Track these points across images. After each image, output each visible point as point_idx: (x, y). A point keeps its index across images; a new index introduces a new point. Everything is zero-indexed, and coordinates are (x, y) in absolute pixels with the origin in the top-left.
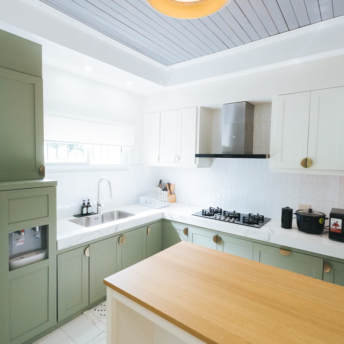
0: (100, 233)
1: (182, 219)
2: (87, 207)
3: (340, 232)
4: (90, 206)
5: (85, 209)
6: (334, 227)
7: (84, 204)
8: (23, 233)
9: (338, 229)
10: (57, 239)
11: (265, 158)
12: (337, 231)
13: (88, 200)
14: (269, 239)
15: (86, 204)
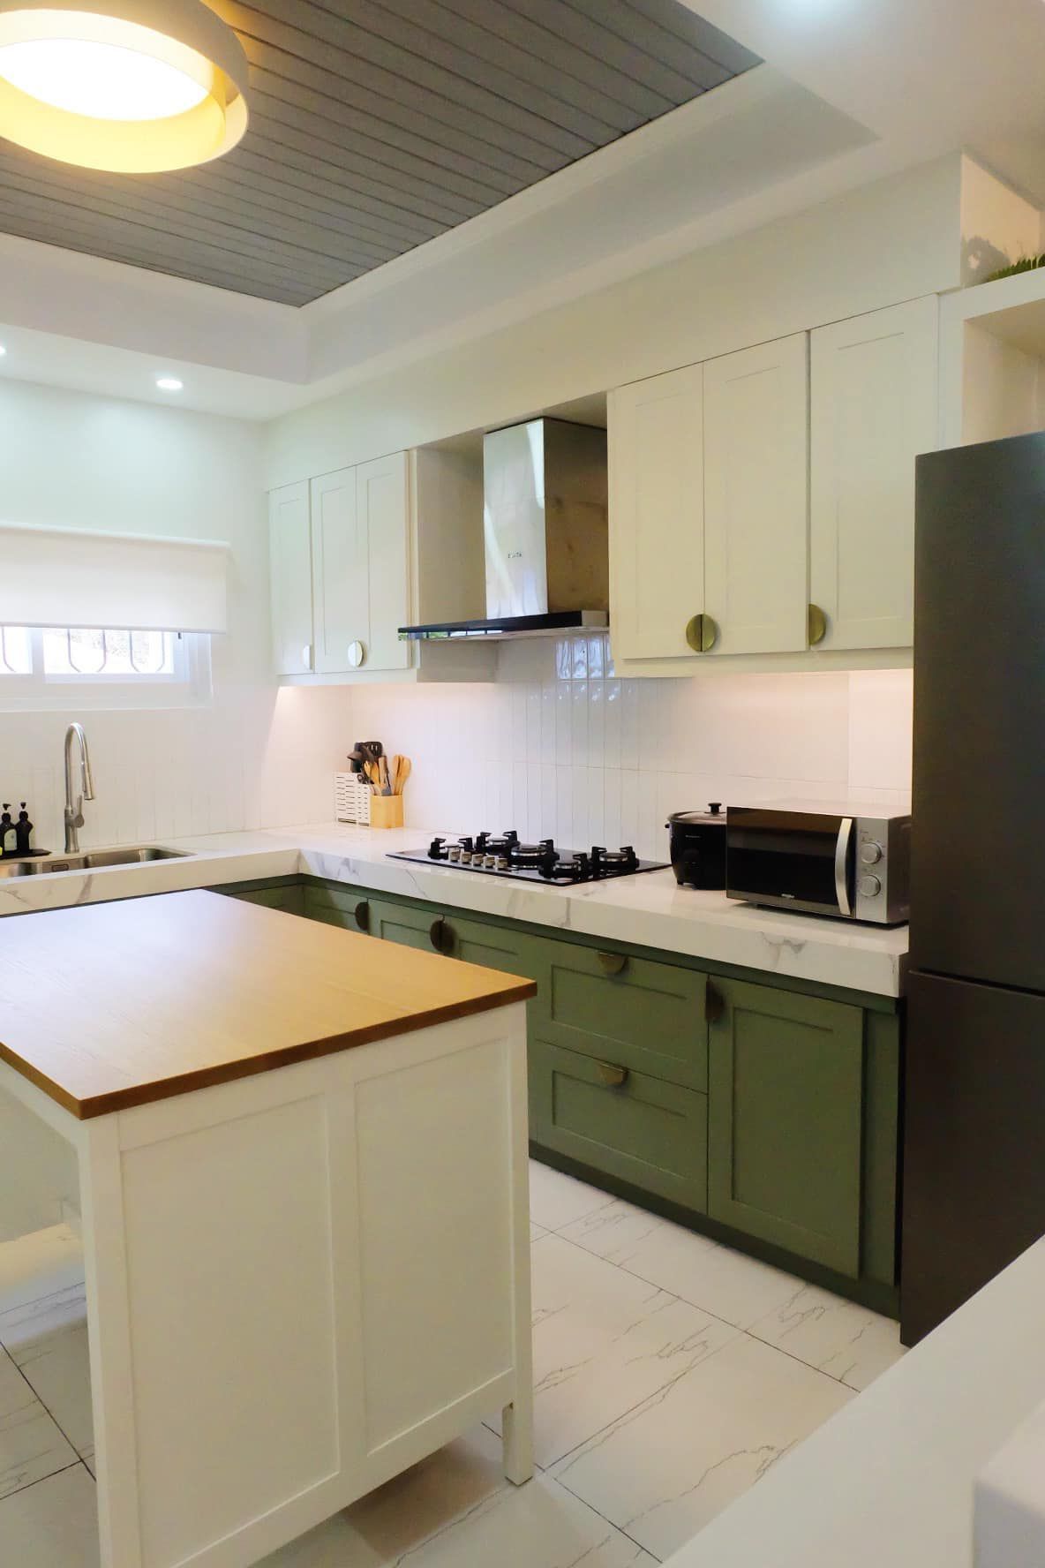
0: (19, 898)
1: (349, 869)
4: (31, 827)
5: (11, 835)
7: (7, 817)
13: (23, 805)
14: (568, 919)
15: (15, 820)
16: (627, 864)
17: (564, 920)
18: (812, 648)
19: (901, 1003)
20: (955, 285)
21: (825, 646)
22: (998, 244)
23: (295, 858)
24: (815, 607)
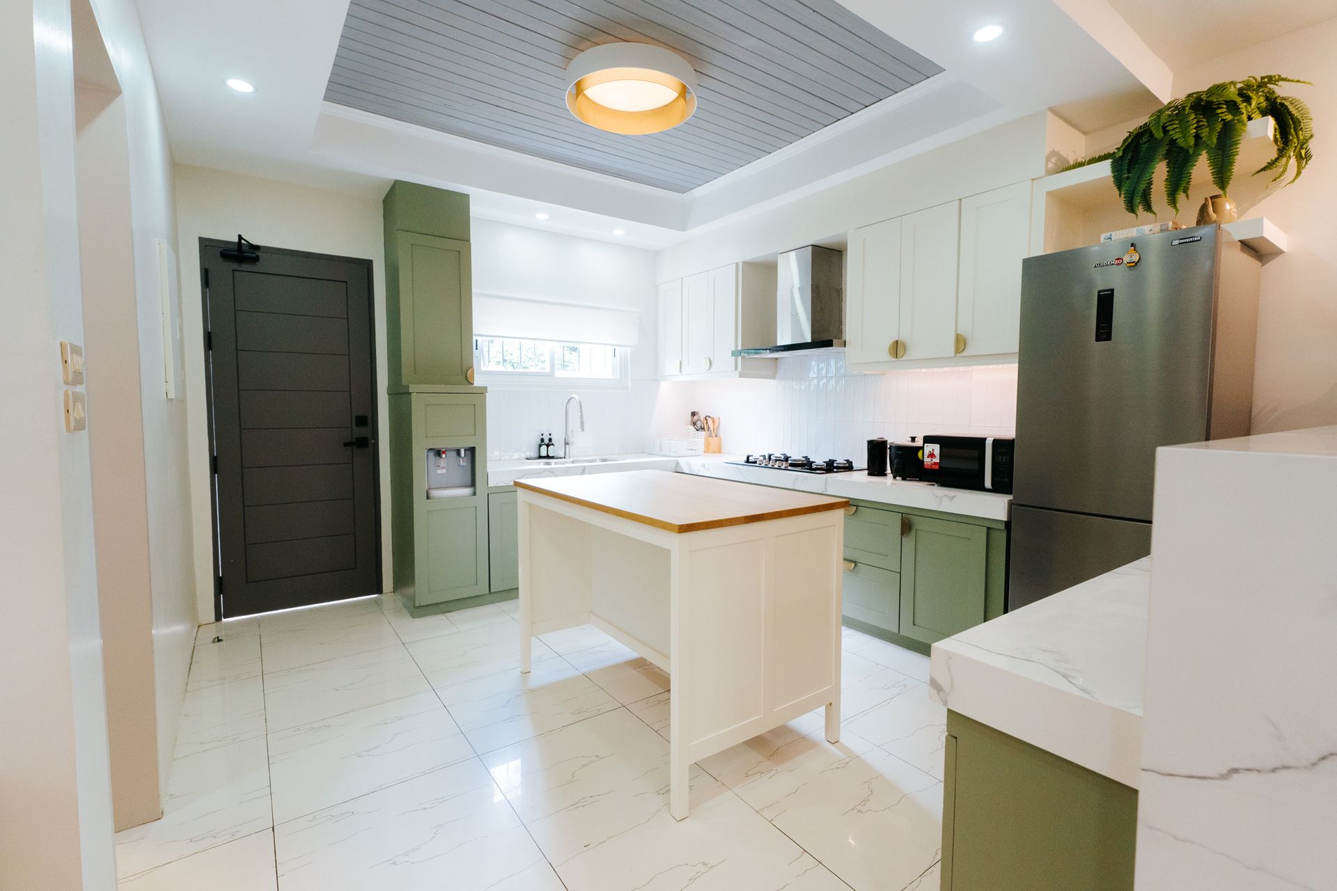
2: (548, 446)
3: (937, 467)
4: (553, 445)
5: (544, 447)
6: (929, 460)
7: (542, 440)
8: (444, 456)
9: (935, 463)
10: (488, 470)
11: (832, 346)
12: (933, 467)
13: (551, 435)
14: (826, 489)
15: (546, 441)
16: (848, 467)
17: (824, 489)
18: (958, 355)
19: (1008, 524)
20: (1041, 175)
21: (964, 354)
22: (1064, 154)
23: (675, 464)
24: (960, 335)
